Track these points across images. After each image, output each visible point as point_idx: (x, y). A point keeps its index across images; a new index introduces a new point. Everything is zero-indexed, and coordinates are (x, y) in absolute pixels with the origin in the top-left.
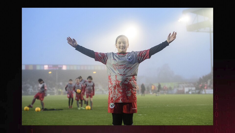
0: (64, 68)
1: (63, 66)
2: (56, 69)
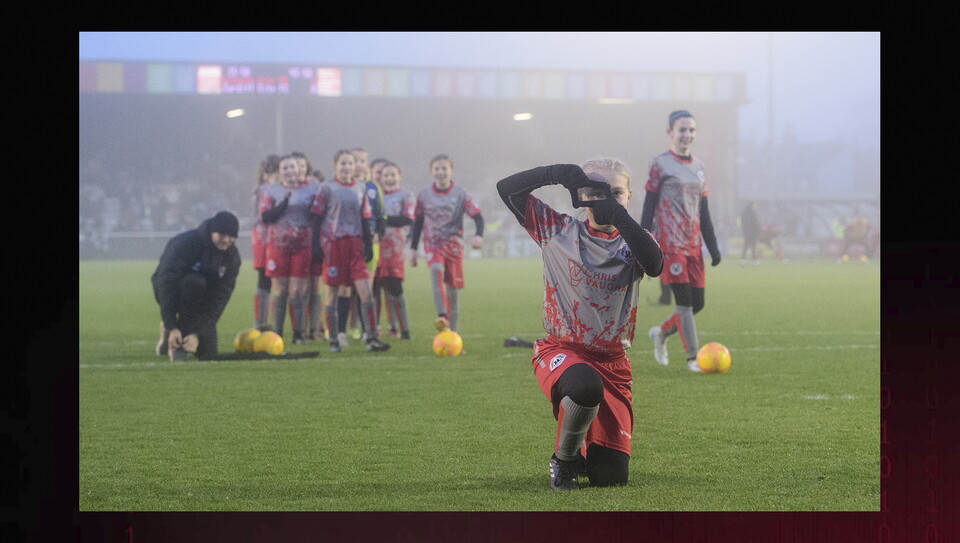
0: (328, 85)
1: (323, 73)
2: (277, 91)
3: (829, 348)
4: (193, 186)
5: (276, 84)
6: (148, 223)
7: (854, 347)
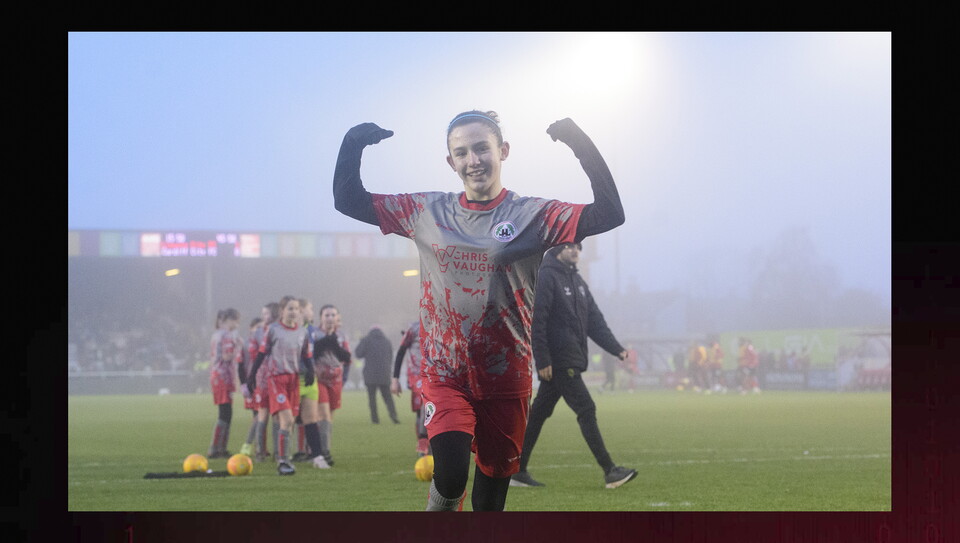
0: (249, 248)
1: (245, 239)
2: (207, 254)
3: (669, 463)
4: (137, 334)
5: (206, 248)
6: (100, 364)
7: (690, 462)
